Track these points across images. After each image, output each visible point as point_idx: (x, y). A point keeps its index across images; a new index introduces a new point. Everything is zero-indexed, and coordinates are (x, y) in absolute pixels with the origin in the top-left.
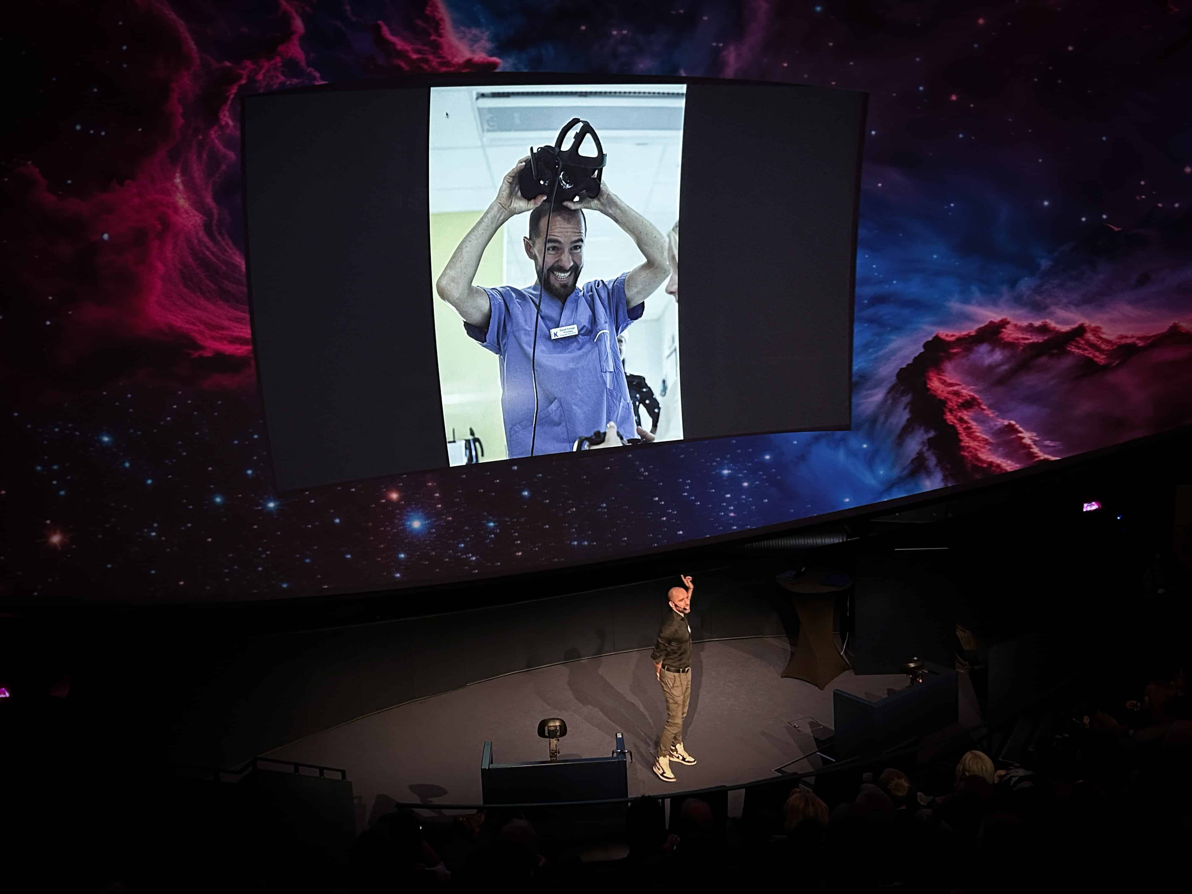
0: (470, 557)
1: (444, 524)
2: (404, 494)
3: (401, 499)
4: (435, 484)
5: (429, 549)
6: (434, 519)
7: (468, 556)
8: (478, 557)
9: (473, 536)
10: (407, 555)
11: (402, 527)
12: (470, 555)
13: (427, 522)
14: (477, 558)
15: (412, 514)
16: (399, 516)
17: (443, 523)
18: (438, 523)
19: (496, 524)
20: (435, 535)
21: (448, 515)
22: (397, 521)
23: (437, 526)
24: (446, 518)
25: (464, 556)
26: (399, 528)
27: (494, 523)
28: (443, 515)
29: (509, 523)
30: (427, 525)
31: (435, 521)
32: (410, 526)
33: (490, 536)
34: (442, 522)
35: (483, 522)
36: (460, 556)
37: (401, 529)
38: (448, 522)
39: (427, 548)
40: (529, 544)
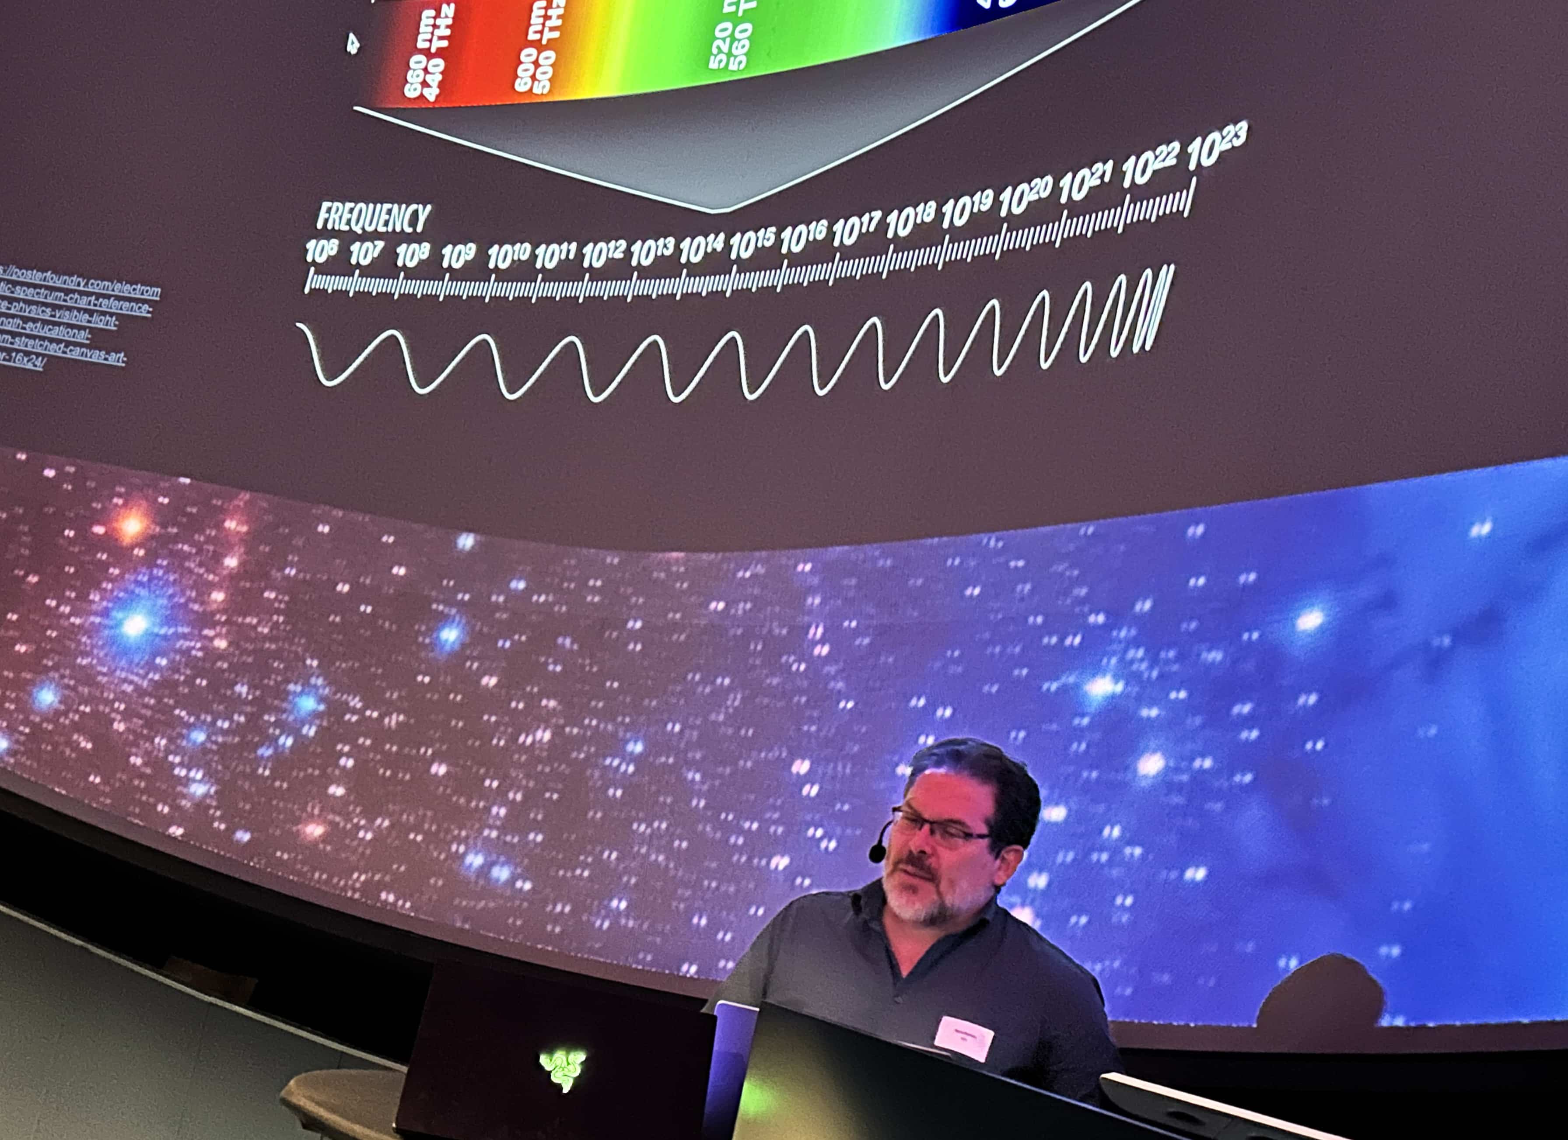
0: (194, 780)
1: (200, 654)
2: (158, 529)
3: (145, 541)
4: (244, 529)
5: (117, 711)
6: (186, 630)
7: (192, 774)
8: (213, 790)
9: (242, 719)
10: (61, 702)
11: (98, 620)
12: (199, 776)
13: (163, 631)
14: (207, 795)
15: (143, 592)
16: (110, 586)
17: (200, 649)
18: (188, 644)
19: (322, 707)
20: (157, 677)
21: (224, 630)
22: (97, 598)
23: (181, 651)
24: (211, 639)
25: (183, 773)
26: (92, 619)
27: (321, 699)
28: (213, 625)
29: (354, 718)
30: (157, 640)
31: (185, 637)
32: (119, 624)
33: (282, 740)
34: (199, 645)
35: (291, 687)
36: (172, 766)
37: (93, 623)
38: (212, 654)
39: (116, 705)
40: (358, 810)
